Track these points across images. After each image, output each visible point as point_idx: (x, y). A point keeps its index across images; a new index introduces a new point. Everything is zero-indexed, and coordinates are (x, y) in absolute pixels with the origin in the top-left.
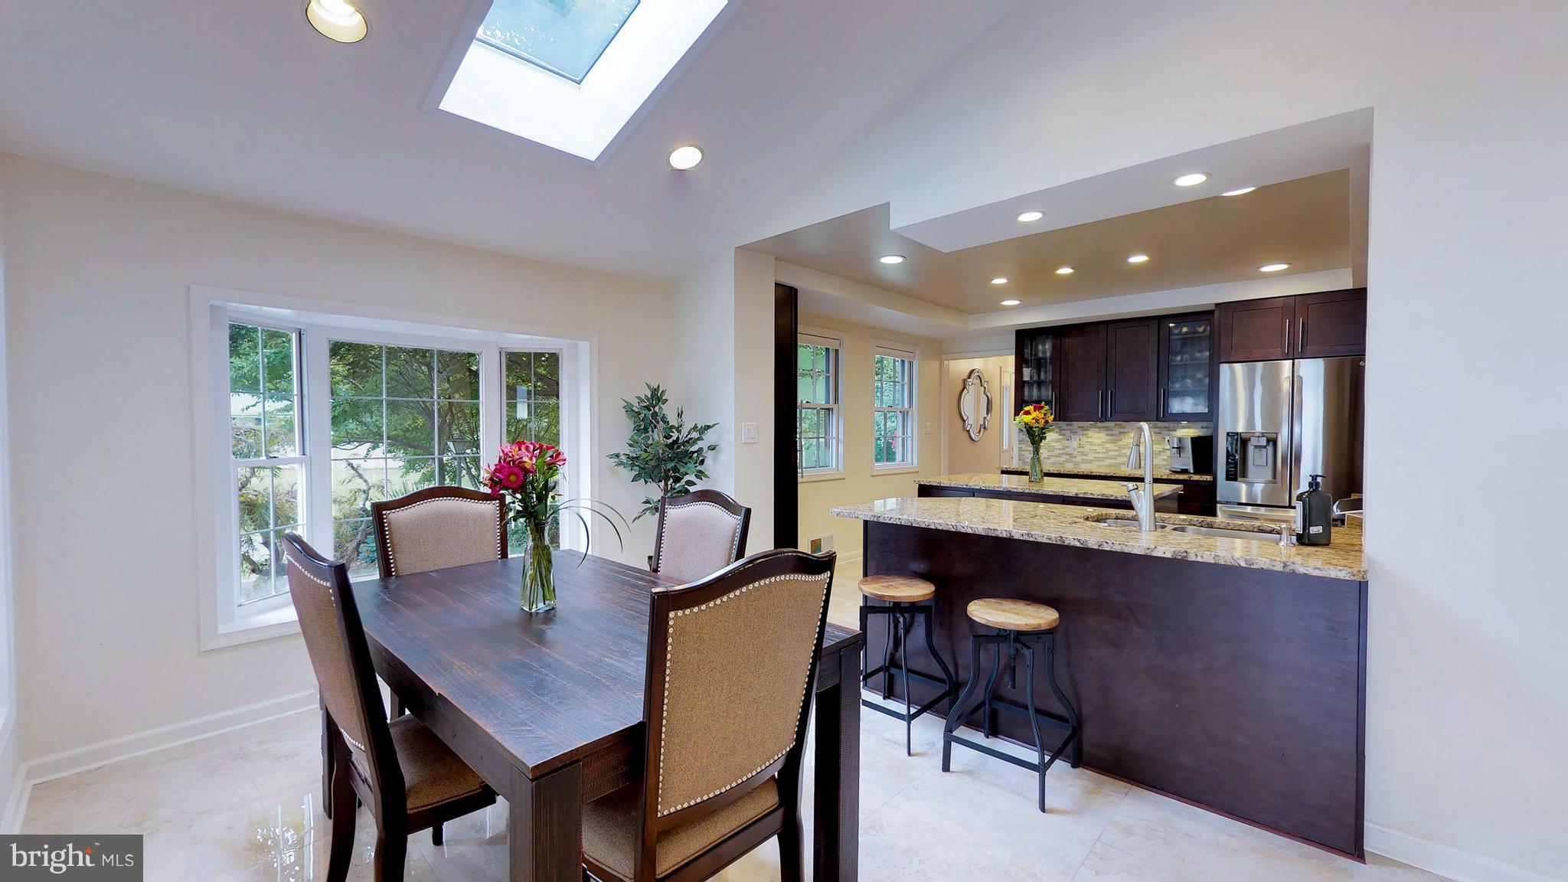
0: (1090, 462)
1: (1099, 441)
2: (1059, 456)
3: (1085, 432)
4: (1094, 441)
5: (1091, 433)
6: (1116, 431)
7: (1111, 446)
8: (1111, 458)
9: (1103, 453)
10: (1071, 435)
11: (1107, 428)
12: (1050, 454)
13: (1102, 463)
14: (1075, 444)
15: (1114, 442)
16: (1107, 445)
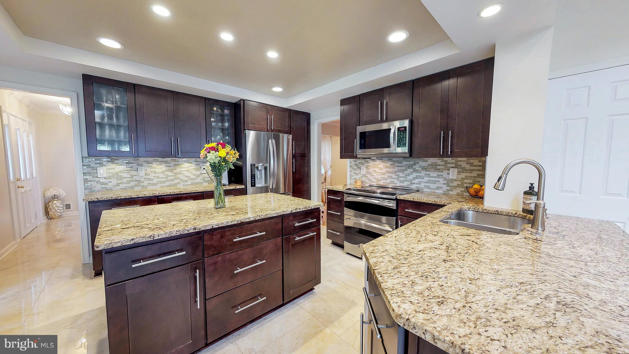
0: (155, 185)
1: (161, 170)
2: (129, 182)
3: (151, 165)
4: (157, 170)
5: (154, 165)
6: (172, 164)
7: (169, 173)
8: (170, 181)
9: (164, 178)
10: (137, 167)
11: (166, 162)
12: (119, 182)
13: (163, 185)
14: (142, 172)
15: (171, 171)
16: (166, 173)
